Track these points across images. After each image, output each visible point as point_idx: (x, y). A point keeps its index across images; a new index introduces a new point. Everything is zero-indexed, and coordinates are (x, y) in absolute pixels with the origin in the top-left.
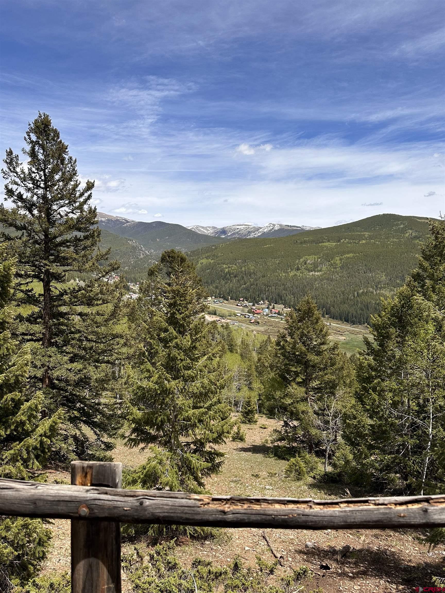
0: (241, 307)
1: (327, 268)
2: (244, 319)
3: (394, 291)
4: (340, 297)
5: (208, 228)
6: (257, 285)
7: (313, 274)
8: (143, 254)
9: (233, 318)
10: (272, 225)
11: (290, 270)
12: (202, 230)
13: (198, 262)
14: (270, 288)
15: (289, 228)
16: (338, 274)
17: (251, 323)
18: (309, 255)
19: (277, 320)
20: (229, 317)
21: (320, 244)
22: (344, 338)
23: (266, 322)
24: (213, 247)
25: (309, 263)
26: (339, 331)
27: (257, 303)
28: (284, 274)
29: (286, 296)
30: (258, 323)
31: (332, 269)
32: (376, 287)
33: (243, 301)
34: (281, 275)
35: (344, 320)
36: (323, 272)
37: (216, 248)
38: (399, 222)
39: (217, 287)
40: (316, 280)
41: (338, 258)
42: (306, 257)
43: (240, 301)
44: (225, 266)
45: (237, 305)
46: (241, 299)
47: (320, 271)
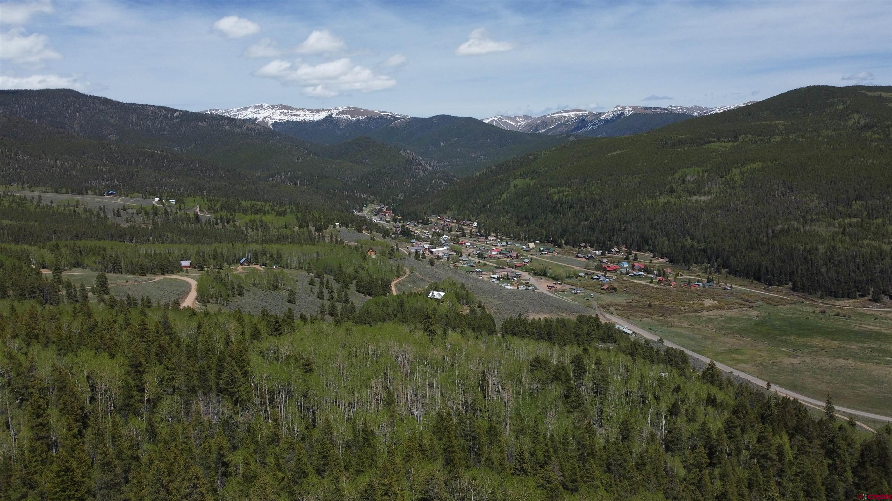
0: (584, 260)
1: (719, 188)
2: (592, 281)
3: (834, 225)
4: (744, 238)
5: (518, 119)
6: (606, 220)
7: (697, 200)
8: (423, 171)
9: (573, 280)
10: (619, 109)
11: (658, 193)
12: (509, 121)
13: (509, 183)
14: (629, 225)
15: (649, 112)
16: (738, 199)
17: (604, 289)
18: (687, 168)
19: (644, 282)
20: (567, 280)
21: (706, 146)
22: (757, 313)
23: (627, 287)
24: (531, 157)
25: (689, 181)
26: (747, 301)
27: (609, 250)
28: (650, 202)
29: (656, 238)
30: (615, 289)
31: (729, 190)
32: (804, 218)
33: (585, 247)
34: (644, 203)
35: (753, 278)
36: (714, 196)
37: (535, 158)
38: (836, 100)
39: (541, 226)
40: (703, 210)
41: (737, 171)
42: (684, 170)
43: (580, 247)
44: (552, 190)
45: (577, 256)
46: (582, 245)
47: (709, 193)
